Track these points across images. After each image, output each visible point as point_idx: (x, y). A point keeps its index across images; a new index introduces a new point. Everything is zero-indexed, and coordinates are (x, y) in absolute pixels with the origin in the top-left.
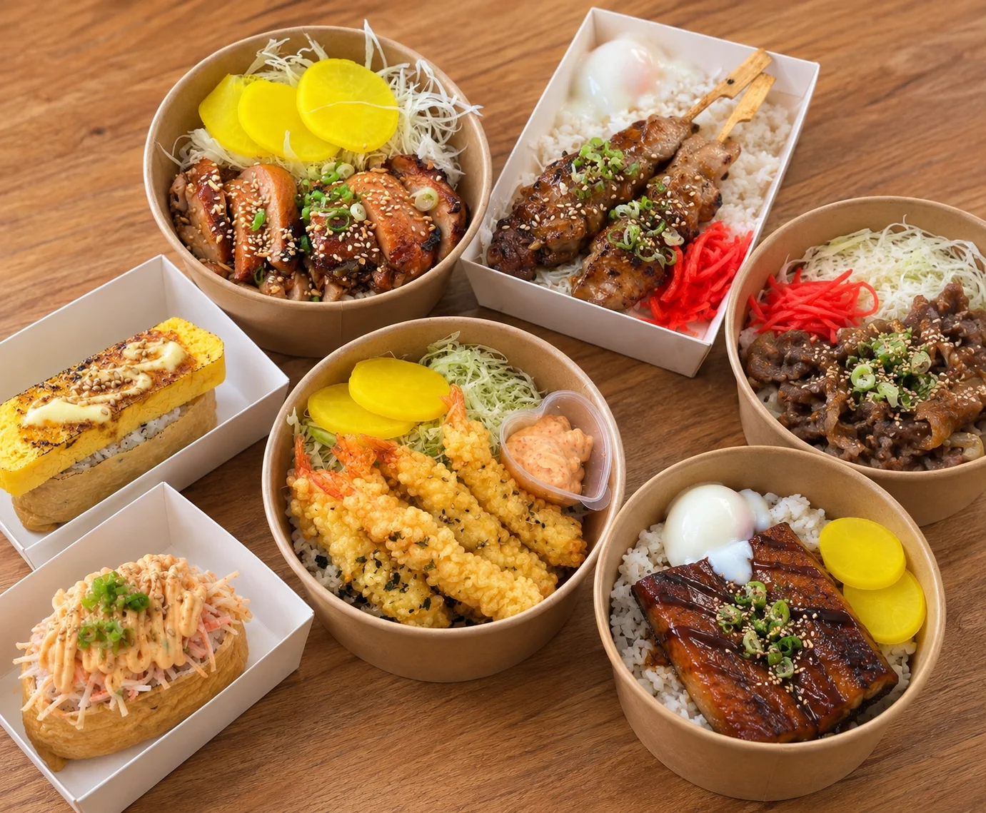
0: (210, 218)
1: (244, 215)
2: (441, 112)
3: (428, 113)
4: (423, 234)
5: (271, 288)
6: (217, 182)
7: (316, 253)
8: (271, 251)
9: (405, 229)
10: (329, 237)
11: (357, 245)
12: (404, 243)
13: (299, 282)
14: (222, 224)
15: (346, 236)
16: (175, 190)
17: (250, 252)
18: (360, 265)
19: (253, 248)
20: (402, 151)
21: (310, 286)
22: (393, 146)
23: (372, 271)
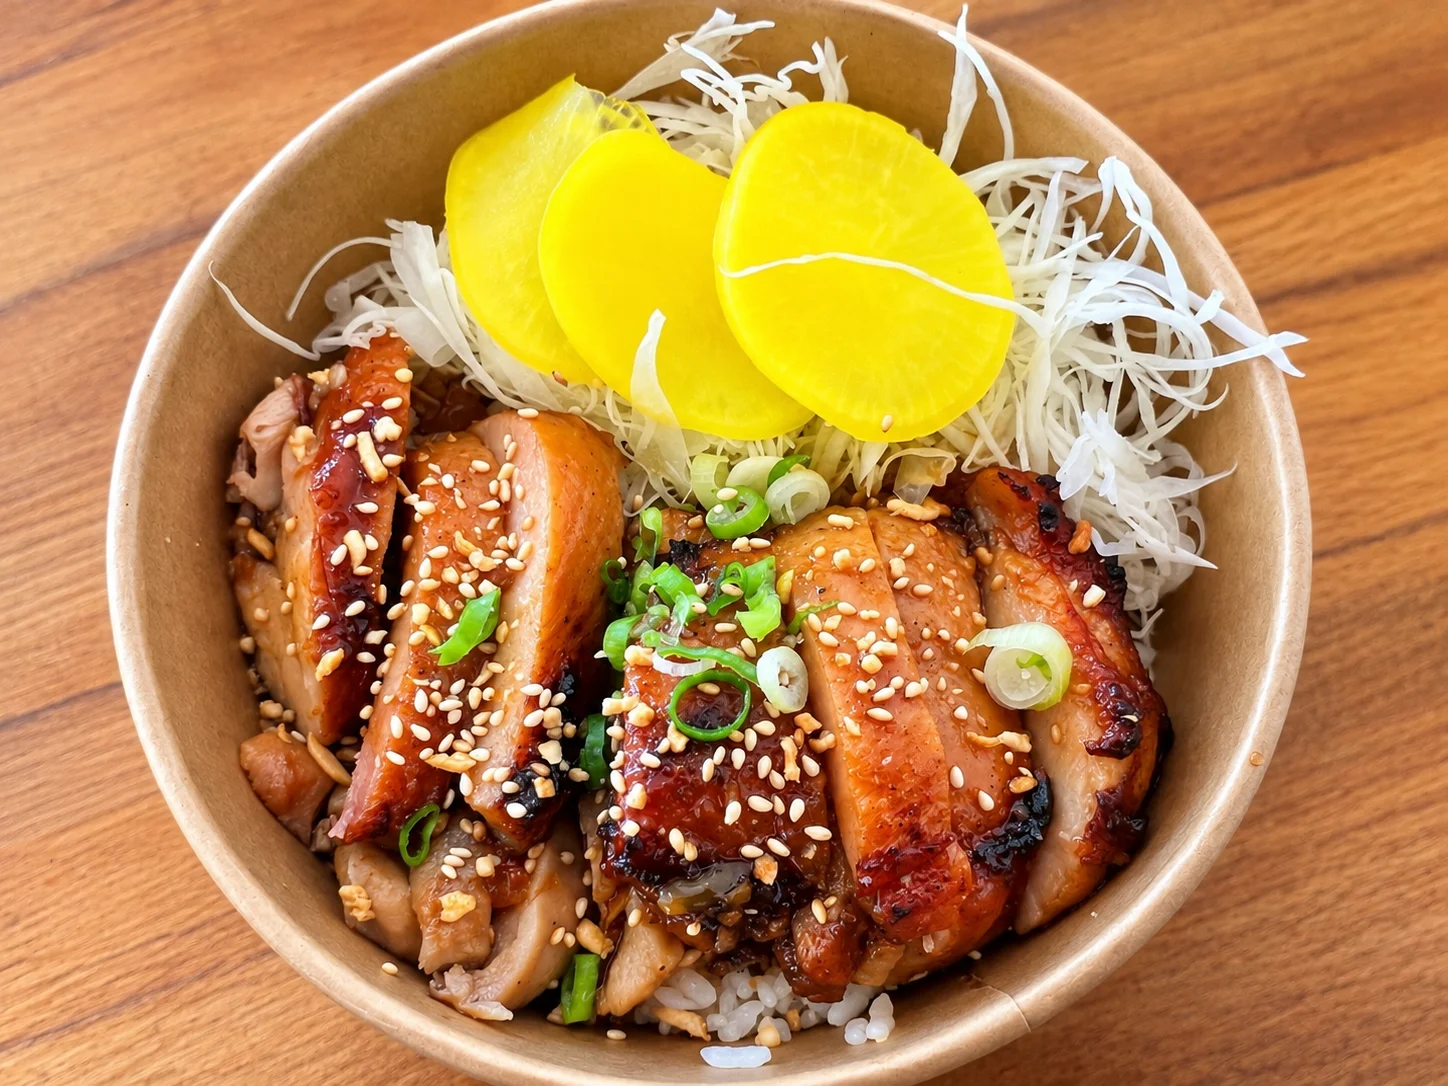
0: (323, 576)
1: (431, 597)
2: (1162, 336)
3: (1120, 333)
4: (988, 802)
5: (445, 900)
6: (384, 446)
7: (615, 812)
8: (481, 754)
9: (927, 782)
10: (670, 754)
11: (759, 803)
12: (916, 834)
13: (549, 886)
14: (356, 608)
15: (728, 762)
16: (253, 436)
17: (409, 745)
18: (754, 880)
19: (422, 733)
20: (1013, 455)
21: (581, 907)
22: (985, 429)
23: (794, 908)
